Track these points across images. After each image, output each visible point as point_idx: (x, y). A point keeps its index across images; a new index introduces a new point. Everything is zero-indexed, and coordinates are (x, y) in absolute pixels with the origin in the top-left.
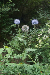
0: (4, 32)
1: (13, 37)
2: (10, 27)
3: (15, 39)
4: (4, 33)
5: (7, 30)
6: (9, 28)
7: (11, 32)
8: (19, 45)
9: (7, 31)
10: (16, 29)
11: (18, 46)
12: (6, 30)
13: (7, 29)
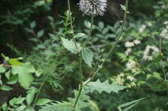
0: (9, 21)
1: (39, 43)
2: (32, 9)
3: (43, 50)
4: (8, 26)
5: (20, 17)
6: (28, 10)
7: (33, 25)
8: (56, 71)
9: (20, 22)
10: (50, 18)
11: (54, 75)
12: (15, 18)
13: (19, 12)
